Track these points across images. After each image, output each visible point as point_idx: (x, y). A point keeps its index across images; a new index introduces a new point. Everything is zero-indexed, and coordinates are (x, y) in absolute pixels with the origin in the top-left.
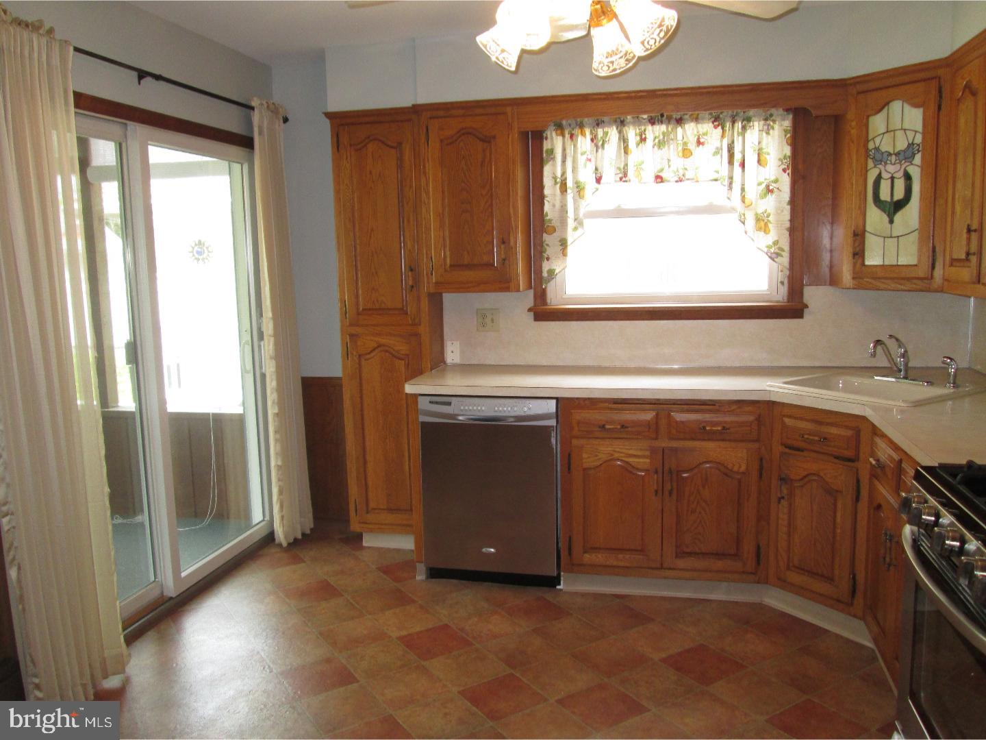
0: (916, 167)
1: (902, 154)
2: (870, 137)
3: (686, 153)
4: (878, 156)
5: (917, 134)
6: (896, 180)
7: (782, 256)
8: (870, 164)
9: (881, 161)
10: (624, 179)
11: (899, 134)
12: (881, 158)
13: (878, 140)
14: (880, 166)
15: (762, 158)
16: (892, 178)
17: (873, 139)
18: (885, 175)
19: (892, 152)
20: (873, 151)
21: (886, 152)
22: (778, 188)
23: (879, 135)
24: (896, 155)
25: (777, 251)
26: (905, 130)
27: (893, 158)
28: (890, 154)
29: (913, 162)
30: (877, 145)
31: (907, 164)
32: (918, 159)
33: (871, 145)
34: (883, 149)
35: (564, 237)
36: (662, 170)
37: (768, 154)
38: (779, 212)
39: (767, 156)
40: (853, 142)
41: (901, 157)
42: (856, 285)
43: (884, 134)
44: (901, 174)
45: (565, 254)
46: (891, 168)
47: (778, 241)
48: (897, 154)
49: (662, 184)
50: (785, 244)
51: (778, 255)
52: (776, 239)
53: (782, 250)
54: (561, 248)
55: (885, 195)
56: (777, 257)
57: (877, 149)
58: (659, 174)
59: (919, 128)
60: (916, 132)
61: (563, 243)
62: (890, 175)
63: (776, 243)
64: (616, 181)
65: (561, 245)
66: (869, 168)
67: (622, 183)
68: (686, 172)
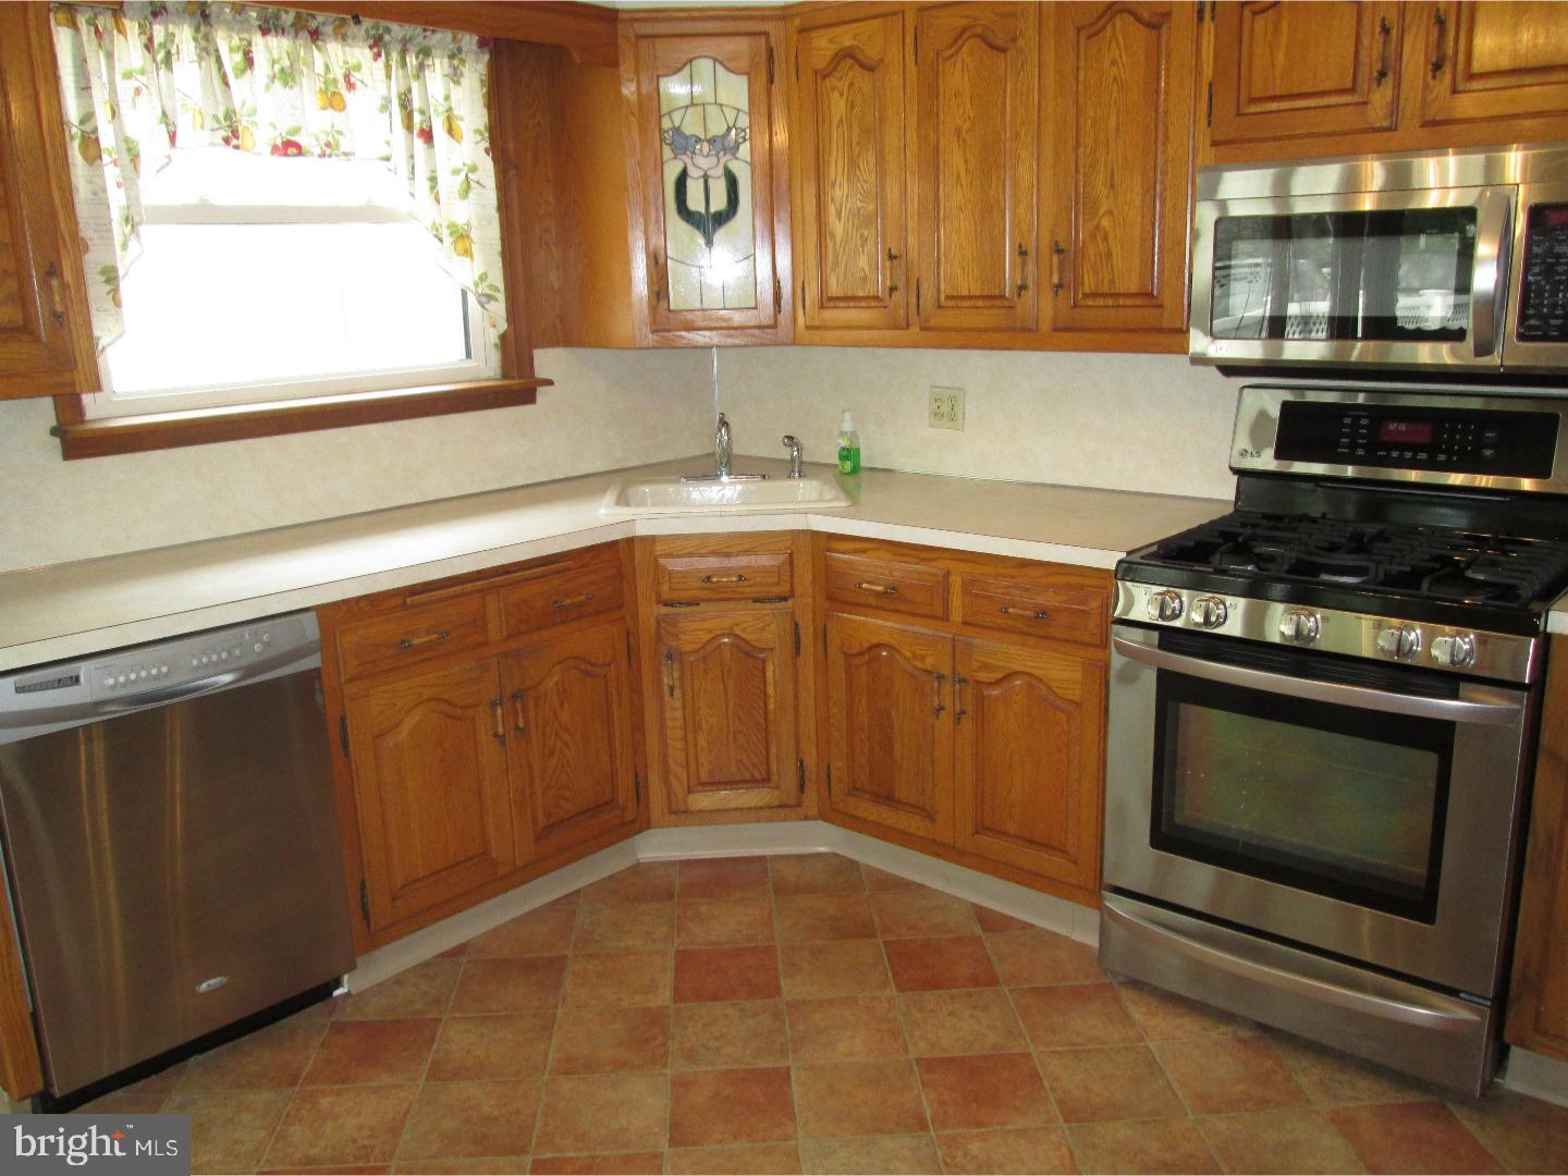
0: (743, 164)
1: (719, 141)
2: (664, 110)
3: (333, 100)
4: (679, 141)
5: (741, 114)
6: (711, 182)
7: (497, 300)
8: (667, 152)
9: (686, 150)
10: (234, 142)
11: (712, 111)
12: (683, 144)
13: (677, 117)
14: (685, 158)
15: (454, 126)
16: (706, 178)
17: (669, 114)
18: (692, 171)
19: (703, 137)
20: (671, 133)
21: (694, 136)
22: (478, 183)
23: (679, 108)
24: (709, 141)
25: (488, 291)
26: (721, 105)
27: (706, 147)
28: (698, 140)
29: (737, 155)
30: (677, 124)
31: (728, 157)
32: (745, 150)
33: (666, 124)
34: (688, 131)
35: (109, 264)
36: (297, 131)
37: (462, 119)
38: (484, 222)
39: (459, 123)
40: (633, 114)
41: (718, 145)
42: (658, 342)
43: (687, 107)
44: (720, 171)
45: (117, 303)
46: (703, 163)
47: (485, 274)
48: (712, 141)
49: (300, 159)
50: (497, 277)
51: (490, 298)
52: (482, 271)
53: (497, 290)
54: (108, 288)
55: (695, 202)
56: (489, 303)
57: (677, 130)
58: (292, 138)
59: (744, 105)
60: (739, 110)
61: (111, 276)
62: (702, 173)
63: (483, 277)
64: (213, 144)
65: (107, 281)
66: (665, 159)
67: (230, 149)
68: (341, 138)
